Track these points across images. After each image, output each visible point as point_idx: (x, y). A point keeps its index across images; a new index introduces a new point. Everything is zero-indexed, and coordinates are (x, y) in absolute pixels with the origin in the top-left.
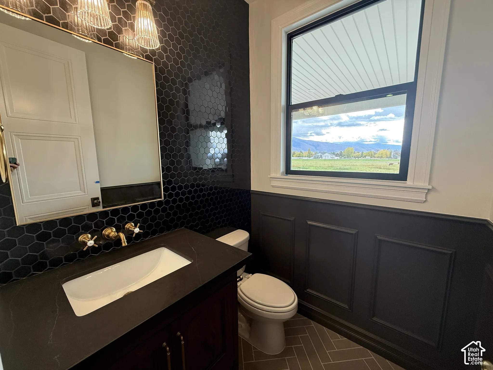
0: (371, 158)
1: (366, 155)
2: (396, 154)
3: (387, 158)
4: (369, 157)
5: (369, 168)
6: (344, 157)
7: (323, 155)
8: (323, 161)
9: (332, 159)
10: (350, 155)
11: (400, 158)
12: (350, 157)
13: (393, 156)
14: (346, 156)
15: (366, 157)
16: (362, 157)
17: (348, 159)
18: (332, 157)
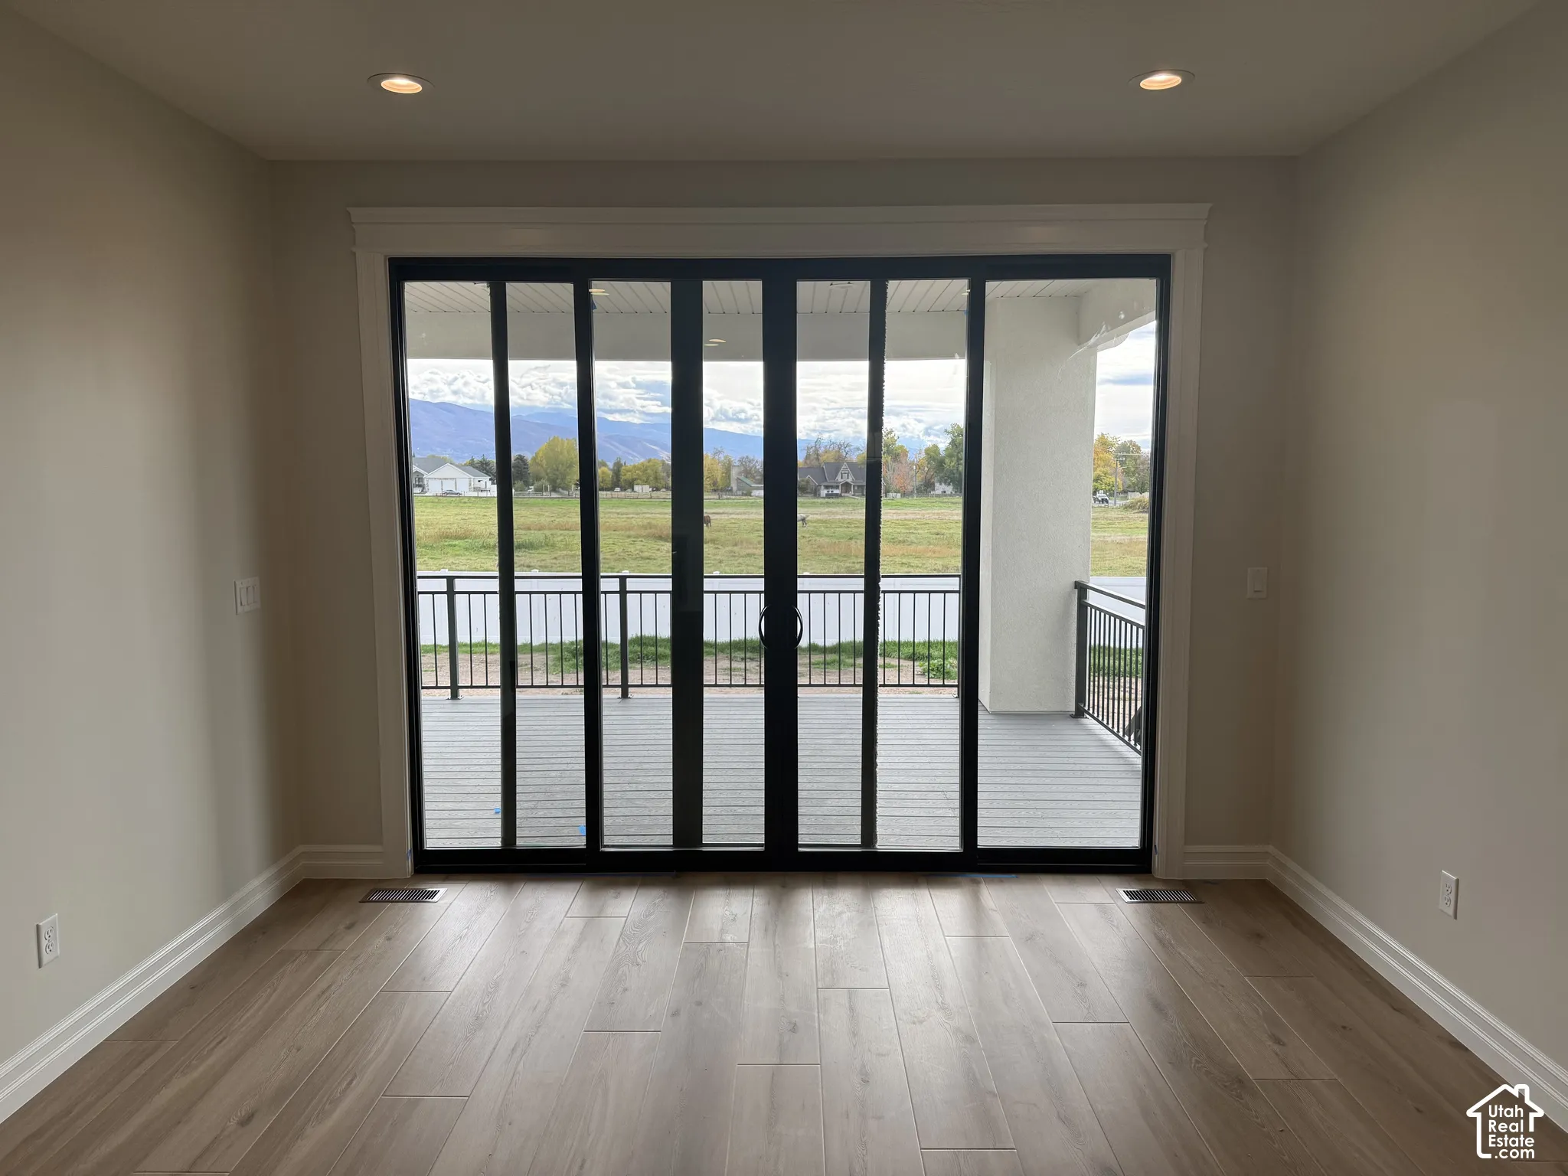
0: (655, 494)
1: (636, 479)
2: (746, 477)
3: (715, 491)
4: (647, 489)
5: (629, 537)
6: (537, 484)
7: (431, 475)
8: (429, 505)
9: (475, 494)
10: (563, 479)
11: (761, 493)
12: (563, 489)
13: (738, 486)
14: (545, 482)
15: (636, 488)
16: (618, 489)
17: (554, 495)
18: (478, 485)
